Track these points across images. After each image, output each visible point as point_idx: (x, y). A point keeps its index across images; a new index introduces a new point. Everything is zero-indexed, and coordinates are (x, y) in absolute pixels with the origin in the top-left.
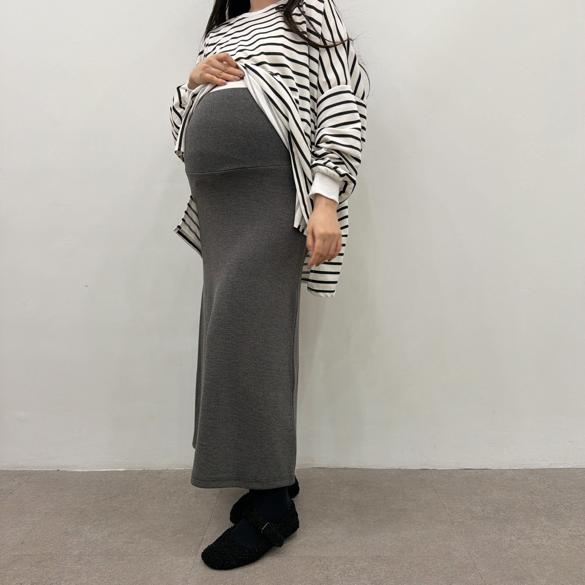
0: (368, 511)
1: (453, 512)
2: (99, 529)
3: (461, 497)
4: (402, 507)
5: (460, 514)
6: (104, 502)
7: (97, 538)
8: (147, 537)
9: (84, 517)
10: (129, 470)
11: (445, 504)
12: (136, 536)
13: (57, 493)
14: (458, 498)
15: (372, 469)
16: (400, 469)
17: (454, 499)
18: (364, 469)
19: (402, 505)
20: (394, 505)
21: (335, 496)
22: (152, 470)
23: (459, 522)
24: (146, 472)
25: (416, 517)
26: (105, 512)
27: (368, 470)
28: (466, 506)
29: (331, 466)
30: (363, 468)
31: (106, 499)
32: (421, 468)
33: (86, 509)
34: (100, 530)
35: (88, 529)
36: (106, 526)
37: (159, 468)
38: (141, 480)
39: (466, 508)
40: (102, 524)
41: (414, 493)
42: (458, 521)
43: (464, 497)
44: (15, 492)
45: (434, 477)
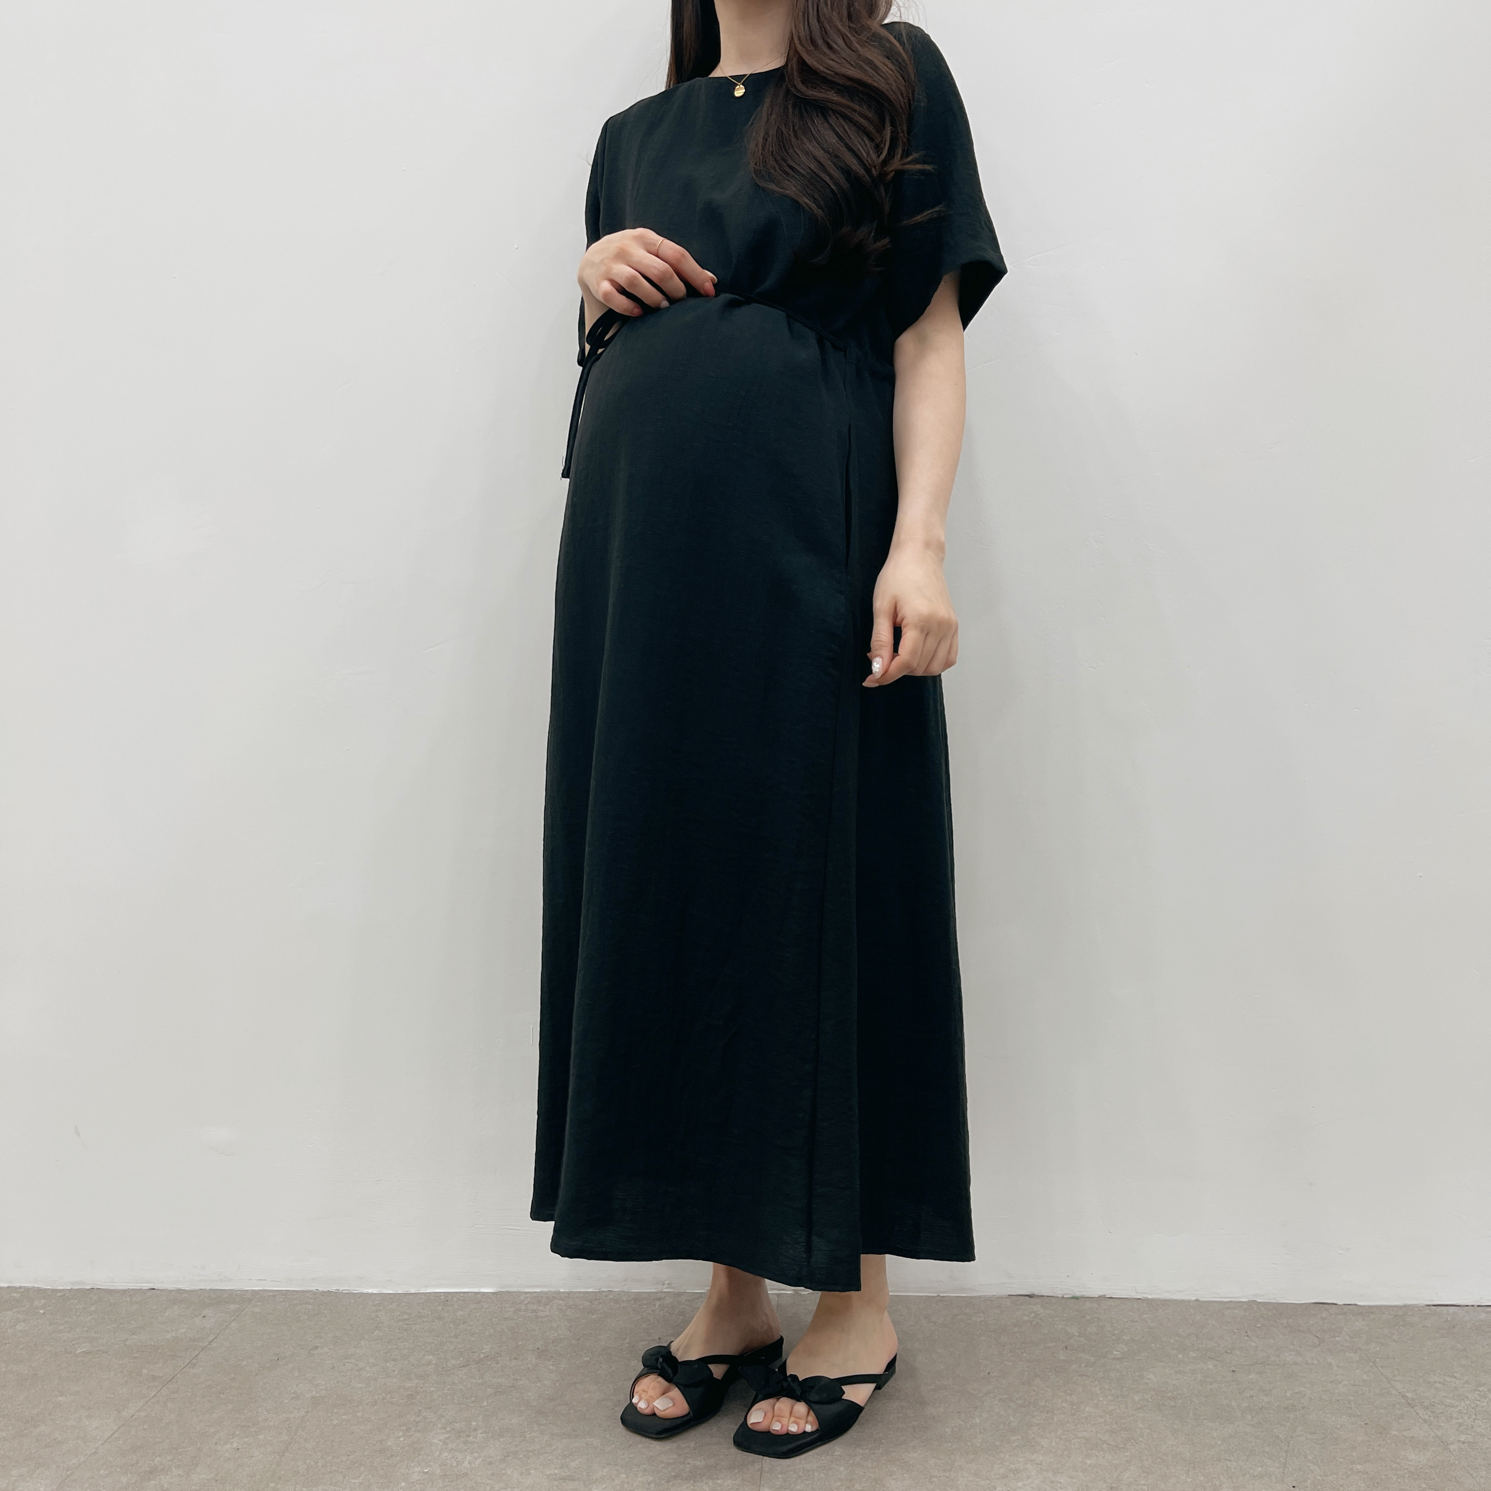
0: (1197, 1409)
1: (1438, 1417)
2: (470, 1443)
3: (1448, 1379)
4: (1291, 1401)
5: (1461, 1421)
6: (463, 1372)
7: (473, 1465)
8: (608, 1464)
9: (420, 1411)
10: (509, 1292)
11: (1407, 1394)
12: (577, 1462)
13: (329, 1349)
14: (1442, 1381)
15: (1176, 1300)
16: (1255, 1301)
17: (1429, 1382)
18: (1153, 1300)
19: (1288, 1395)
20: (1266, 1395)
21: (1091, 1369)
22: (569, 1293)
23: (1463, 1443)
24: (554, 1297)
25: (1336, 1428)
26: (473, 1398)
27: (1165, 1303)
28: (1468, 1402)
29: (1060, 1292)
30: (1150, 1297)
31: (468, 1365)
32: (1313, 1301)
33: (421, 1390)
34: (476, 1445)
35: (440, 1440)
36: (488, 1433)
37: (589, 1288)
38: (546, 1316)
39: (1473, 1408)
40: (476, 1430)
41: (1313, 1364)
42: (1458, 1441)
43: (1455, 1377)
44: (214, 1345)
45: (1357, 1323)
